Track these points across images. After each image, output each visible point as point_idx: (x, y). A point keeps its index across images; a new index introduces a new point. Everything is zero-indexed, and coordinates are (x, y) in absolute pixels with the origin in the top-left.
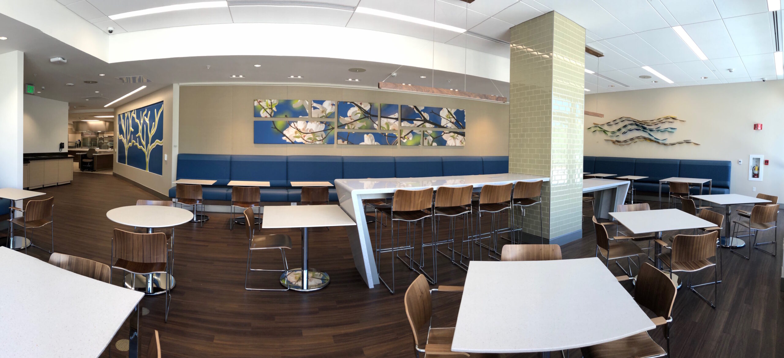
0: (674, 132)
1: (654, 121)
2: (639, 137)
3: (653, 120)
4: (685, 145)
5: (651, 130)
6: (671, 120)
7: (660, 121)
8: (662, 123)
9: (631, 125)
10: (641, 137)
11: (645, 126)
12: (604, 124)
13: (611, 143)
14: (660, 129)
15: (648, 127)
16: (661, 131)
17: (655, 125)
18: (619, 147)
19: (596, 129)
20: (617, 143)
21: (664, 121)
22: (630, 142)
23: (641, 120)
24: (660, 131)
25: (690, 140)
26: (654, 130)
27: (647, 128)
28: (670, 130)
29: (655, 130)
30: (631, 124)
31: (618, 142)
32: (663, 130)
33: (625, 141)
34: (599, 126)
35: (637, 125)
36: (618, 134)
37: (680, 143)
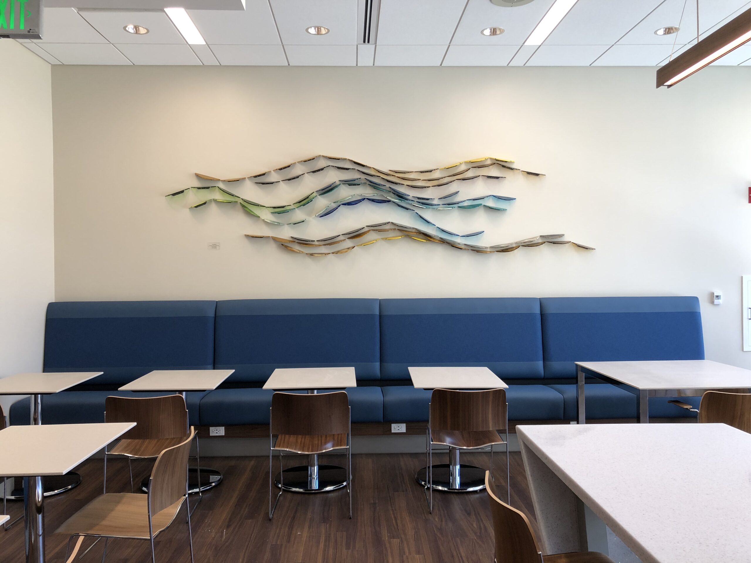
0: (504, 210)
1: (436, 175)
2: (380, 225)
3: (431, 171)
4: (545, 250)
5: (425, 203)
6: (494, 172)
7: (454, 175)
8: (464, 179)
9: (350, 185)
10: (387, 227)
11: (402, 190)
12: (244, 179)
13: (272, 249)
14: (458, 199)
15: (411, 193)
16: (460, 205)
17: (439, 186)
18: (308, 261)
19: (205, 196)
20: (297, 247)
21: (469, 174)
22: (349, 243)
23: (385, 169)
24: (456, 206)
25: (561, 236)
26: (435, 202)
27: (410, 198)
28: (491, 203)
29: (441, 202)
30: (351, 183)
31: (304, 243)
32: (465, 204)
33: (329, 242)
34: (221, 185)
35: (374, 186)
36: (299, 215)
37: (530, 245)
